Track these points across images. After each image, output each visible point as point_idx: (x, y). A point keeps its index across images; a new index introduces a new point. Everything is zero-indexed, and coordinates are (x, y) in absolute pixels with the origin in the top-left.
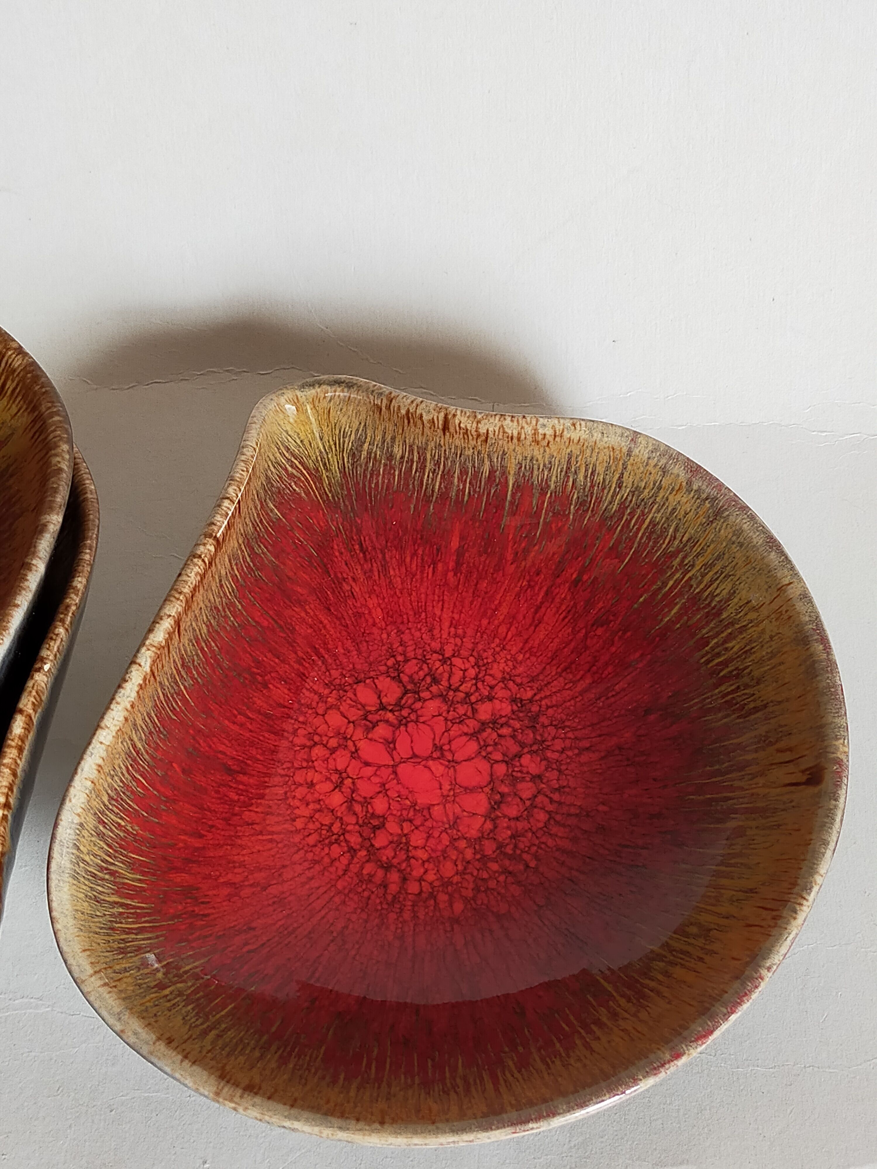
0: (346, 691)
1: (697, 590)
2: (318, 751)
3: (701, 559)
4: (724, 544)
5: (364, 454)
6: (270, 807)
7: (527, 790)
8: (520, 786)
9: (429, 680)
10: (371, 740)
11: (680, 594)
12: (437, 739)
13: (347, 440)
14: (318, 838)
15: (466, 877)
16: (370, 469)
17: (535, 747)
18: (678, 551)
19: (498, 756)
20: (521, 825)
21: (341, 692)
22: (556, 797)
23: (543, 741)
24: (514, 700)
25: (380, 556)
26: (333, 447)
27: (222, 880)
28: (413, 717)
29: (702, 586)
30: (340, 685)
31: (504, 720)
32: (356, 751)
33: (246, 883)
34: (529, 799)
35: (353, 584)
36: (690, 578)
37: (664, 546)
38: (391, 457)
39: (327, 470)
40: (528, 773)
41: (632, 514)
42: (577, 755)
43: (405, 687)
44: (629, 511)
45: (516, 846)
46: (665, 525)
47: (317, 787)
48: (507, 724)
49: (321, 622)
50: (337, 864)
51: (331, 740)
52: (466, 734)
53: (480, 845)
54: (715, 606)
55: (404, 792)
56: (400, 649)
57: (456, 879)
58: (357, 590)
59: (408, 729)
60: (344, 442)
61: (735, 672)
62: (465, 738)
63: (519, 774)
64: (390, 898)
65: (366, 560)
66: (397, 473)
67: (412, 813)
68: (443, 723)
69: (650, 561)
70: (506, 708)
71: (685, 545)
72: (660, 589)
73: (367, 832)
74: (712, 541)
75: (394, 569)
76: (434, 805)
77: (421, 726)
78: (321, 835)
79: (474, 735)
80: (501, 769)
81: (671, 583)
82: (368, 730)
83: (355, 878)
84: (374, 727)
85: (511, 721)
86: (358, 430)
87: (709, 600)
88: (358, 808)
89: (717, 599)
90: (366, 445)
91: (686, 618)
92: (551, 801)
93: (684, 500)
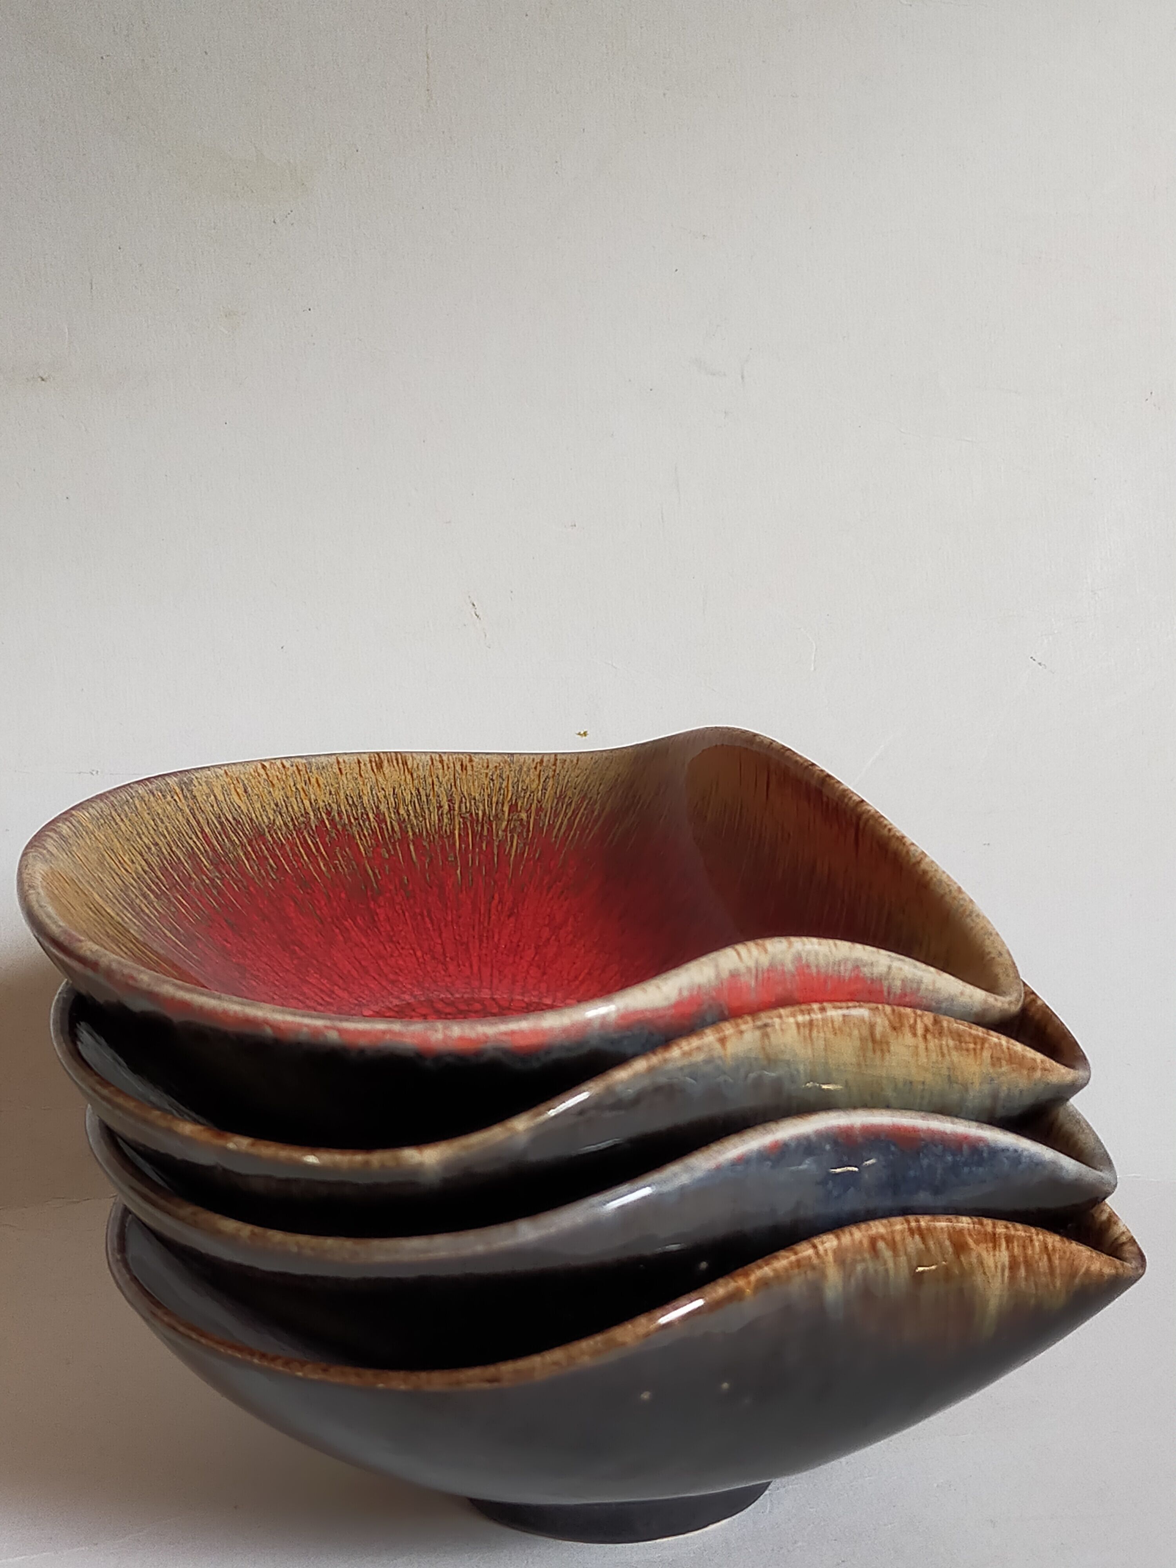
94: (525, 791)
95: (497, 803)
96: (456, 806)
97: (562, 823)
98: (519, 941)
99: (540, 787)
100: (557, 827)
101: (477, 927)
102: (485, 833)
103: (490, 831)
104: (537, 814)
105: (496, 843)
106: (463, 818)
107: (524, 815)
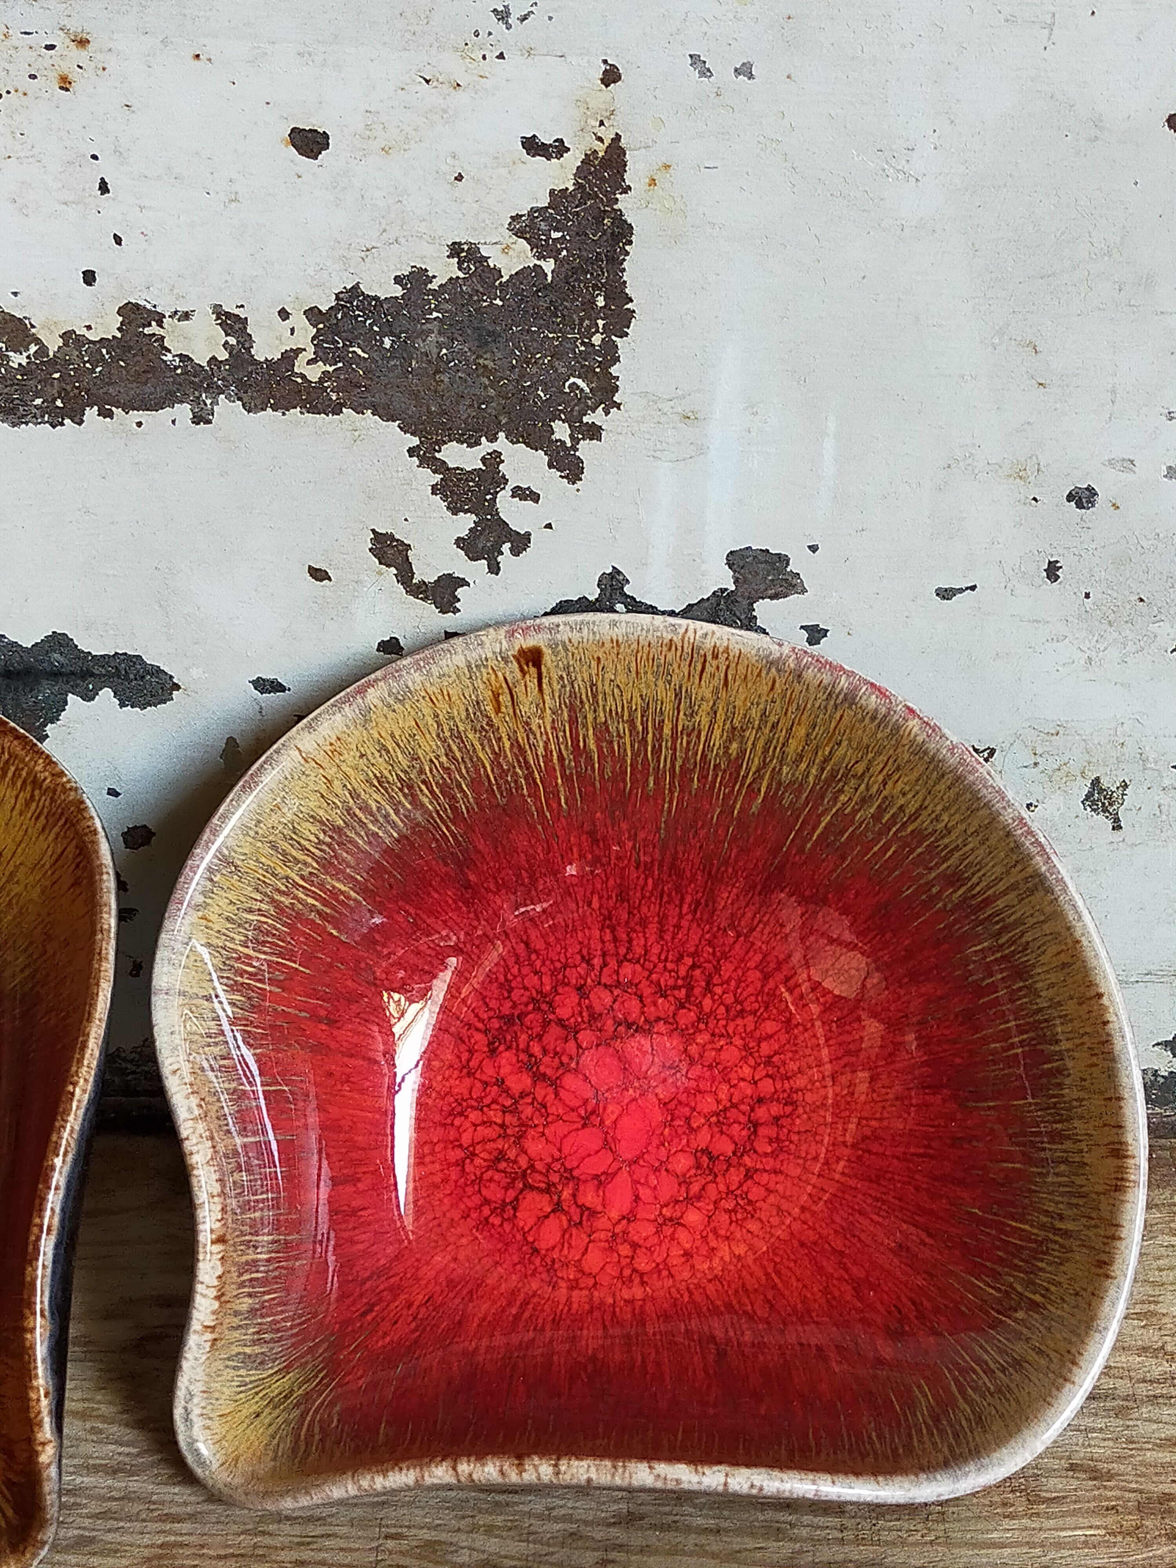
0: (553, 1261)
1: (315, 865)
2: (643, 1264)
3: (279, 870)
4: (259, 844)
5: (258, 1349)
6: (736, 1291)
7: (602, 999)
8: (598, 1008)
9: (503, 1165)
10: (604, 1206)
11: (322, 886)
12: (575, 1126)
13: (247, 1380)
14: (749, 1221)
15: (731, 1031)
16: (272, 1336)
17: (544, 1007)
18: (273, 901)
19: (571, 1045)
20: (647, 991)
21: (556, 1266)
22: (597, 962)
23: (533, 999)
24: (493, 1052)
25: (369, 1284)
26: (261, 1395)
27: (859, 1305)
28: (557, 1166)
29: (309, 860)
30: (548, 1271)
31: (523, 1057)
32: (624, 1218)
33: (846, 1277)
34: (612, 992)
35: (416, 1304)
36: (302, 877)
37: (270, 921)
38: (253, 1311)
39: (292, 1392)
40: (579, 1004)
41: (242, 973)
42: (538, 955)
43: (522, 1191)
44: (239, 978)
45: (675, 987)
46: (247, 926)
47: (688, 1246)
48: (527, 1050)
49: (479, 1326)
50: (772, 1186)
51: (621, 1253)
52: (557, 1094)
53: (687, 1029)
54: (330, 837)
55: (655, 1141)
56: (474, 1215)
57: (737, 1041)
58: (421, 1297)
59: (575, 1164)
60: (251, 1382)
61: (406, 791)
62: (563, 1094)
63: (585, 1014)
64: (788, 1109)
65: (381, 1300)
66: (267, 1297)
67: (677, 1123)
68: (552, 1128)
69: (289, 934)
70: (506, 1059)
71: (266, 894)
72: (319, 913)
73: (720, 1167)
74: (257, 861)
75: (378, 1260)
76: (659, 1100)
77: (566, 1151)
78: (745, 1219)
79: (555, 1084)
80: (586, 1037)
81: (310, 901)
82: (593, 1213)
83: (781, 1157)
84: (588, 1209)
85: (521, 1046)
86: (234, 1368)
87: (324, 847)
88: (695, 1188)
89: (322, 836)
90: (248, 1350)
91: (348, 870)
92: (605, 964)
93: (217, 910)
94: (1049, 1329)
95: (1047, 1290)
96: (1057, 1238)
97: (987, 1352)
98: (860, 1240)
99: (1043, 1348)
100: (986, 1346)
101: (897, 1202)
102: (1016, 1261)
103: (1017, 1268)
104: (1015, 1330)
105: (999, 1269)
106: (1042, 1242)
107: (1020, 1315)
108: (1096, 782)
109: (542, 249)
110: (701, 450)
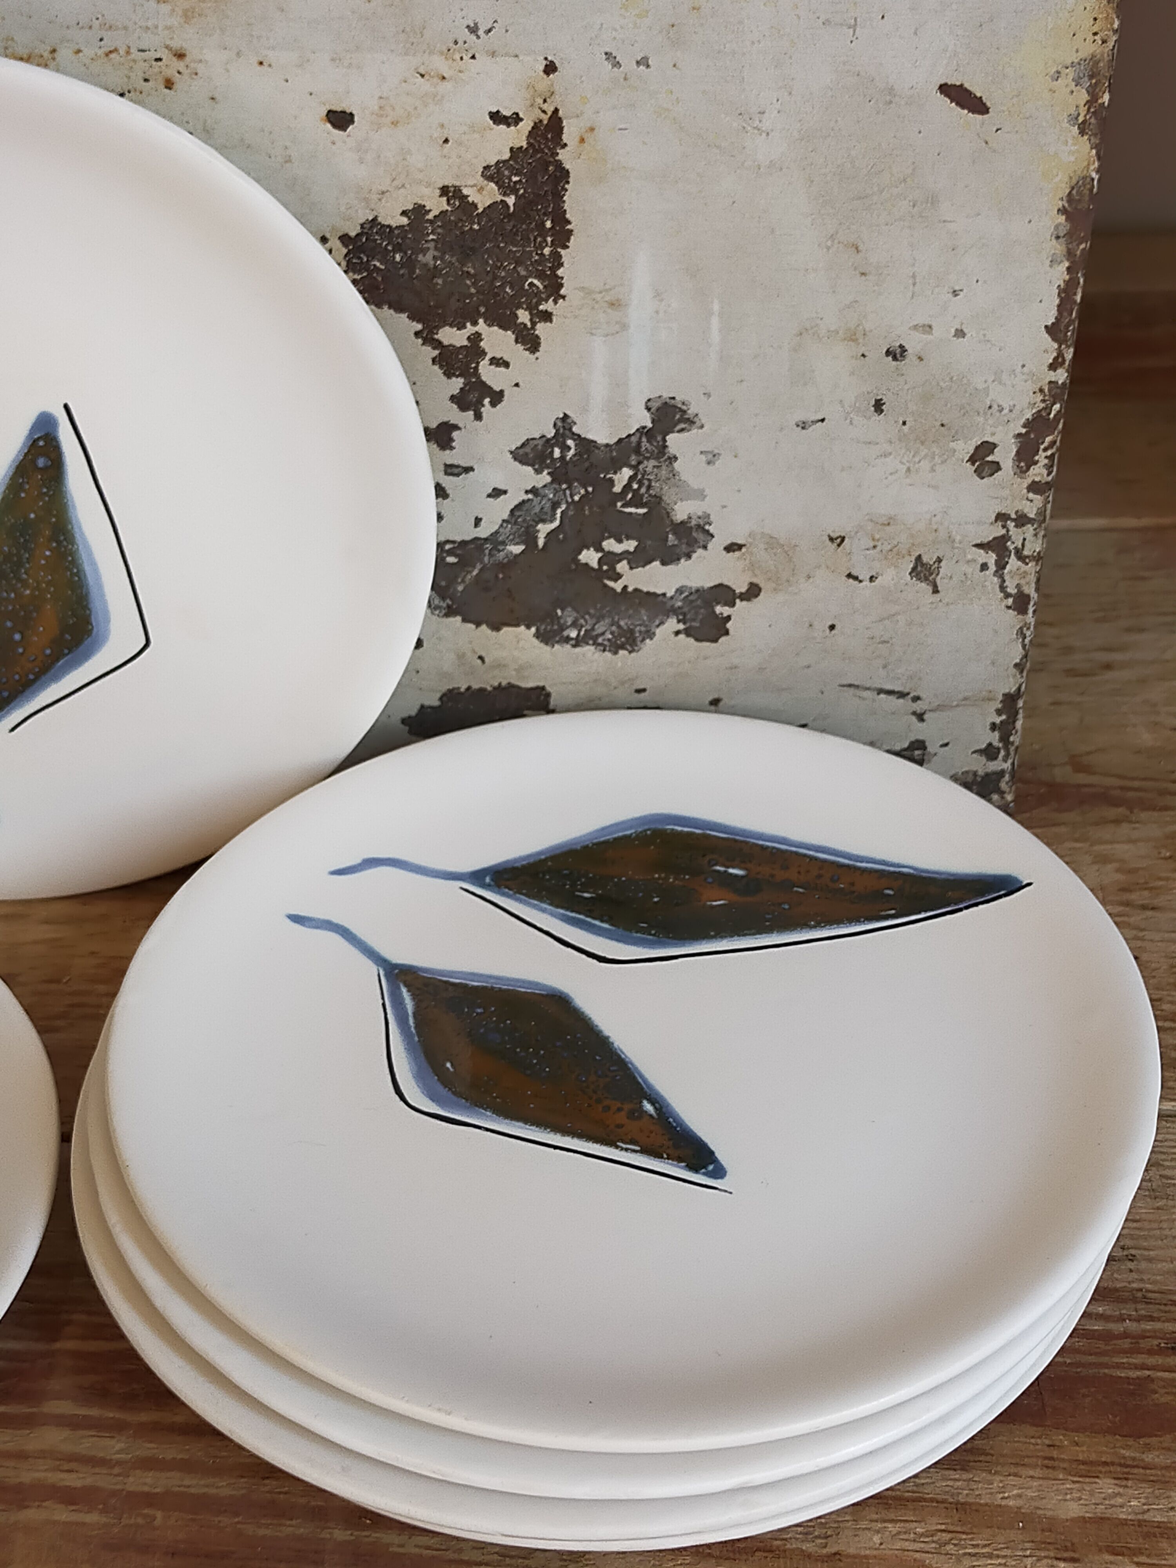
108: (919, 558)
109: (506, 188)
110: (624, 327)
